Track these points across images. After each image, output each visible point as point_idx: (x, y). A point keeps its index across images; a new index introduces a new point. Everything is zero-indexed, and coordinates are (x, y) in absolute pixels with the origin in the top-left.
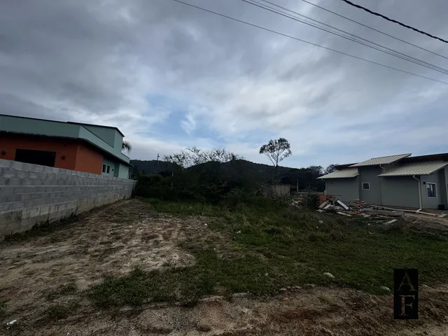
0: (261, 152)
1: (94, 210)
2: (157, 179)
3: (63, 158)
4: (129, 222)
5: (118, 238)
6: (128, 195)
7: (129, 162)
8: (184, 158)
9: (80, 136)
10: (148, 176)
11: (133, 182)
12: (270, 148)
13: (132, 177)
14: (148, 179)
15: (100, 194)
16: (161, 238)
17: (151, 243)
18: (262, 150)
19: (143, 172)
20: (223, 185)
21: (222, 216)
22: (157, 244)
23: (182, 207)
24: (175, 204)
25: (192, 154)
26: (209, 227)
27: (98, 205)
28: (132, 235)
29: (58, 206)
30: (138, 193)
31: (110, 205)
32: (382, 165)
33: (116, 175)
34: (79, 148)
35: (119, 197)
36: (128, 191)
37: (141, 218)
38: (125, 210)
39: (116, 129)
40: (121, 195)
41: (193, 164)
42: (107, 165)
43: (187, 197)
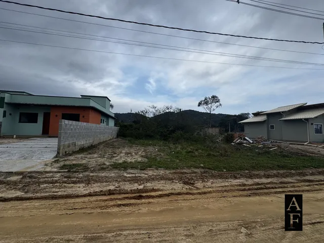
0: (199, 105)
1: (100, 144)
2: (131, 126)
3: (83, 117)
4: (119, 148)
5: (115, 154)
6: (115, 136)
7: (113, 116)
8: (146, 112)
9: (91, 105)
10: (125, 124)
11: (117, 128)
12: (206, 102)
13: (116, 125)
14: (126, 126)
15: (102, 135)
16: (134, 154)
17: (129, 155)
18: (200, 104)
19: (122, 121)
20: (170, 129)
21: (167, 146)
22: (132, 156)
23: (146, 142)
24: (141, 141)
25: (151, 110)
26: (158, 150)
27: (101, 141)
28: (121, 152)
29: (86, 140)
30: (120, 135)
31: (106, 141)
32: (283, 112)
33: (108, 124)
34: (90, 112)
35: (110, 137)
36: (115, 134)
37: (124, 147)
38: (115, 144)
39: (107, 97)
40: (111, 136)
41: (152, 116)
42: (103, 118)
43: (149, 137)
